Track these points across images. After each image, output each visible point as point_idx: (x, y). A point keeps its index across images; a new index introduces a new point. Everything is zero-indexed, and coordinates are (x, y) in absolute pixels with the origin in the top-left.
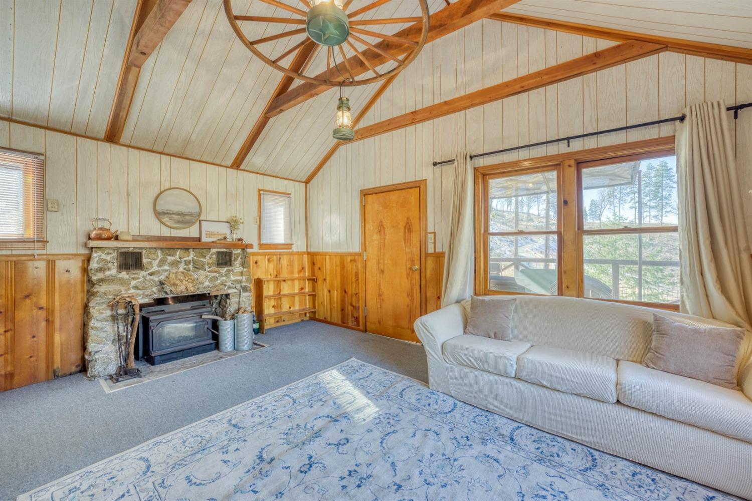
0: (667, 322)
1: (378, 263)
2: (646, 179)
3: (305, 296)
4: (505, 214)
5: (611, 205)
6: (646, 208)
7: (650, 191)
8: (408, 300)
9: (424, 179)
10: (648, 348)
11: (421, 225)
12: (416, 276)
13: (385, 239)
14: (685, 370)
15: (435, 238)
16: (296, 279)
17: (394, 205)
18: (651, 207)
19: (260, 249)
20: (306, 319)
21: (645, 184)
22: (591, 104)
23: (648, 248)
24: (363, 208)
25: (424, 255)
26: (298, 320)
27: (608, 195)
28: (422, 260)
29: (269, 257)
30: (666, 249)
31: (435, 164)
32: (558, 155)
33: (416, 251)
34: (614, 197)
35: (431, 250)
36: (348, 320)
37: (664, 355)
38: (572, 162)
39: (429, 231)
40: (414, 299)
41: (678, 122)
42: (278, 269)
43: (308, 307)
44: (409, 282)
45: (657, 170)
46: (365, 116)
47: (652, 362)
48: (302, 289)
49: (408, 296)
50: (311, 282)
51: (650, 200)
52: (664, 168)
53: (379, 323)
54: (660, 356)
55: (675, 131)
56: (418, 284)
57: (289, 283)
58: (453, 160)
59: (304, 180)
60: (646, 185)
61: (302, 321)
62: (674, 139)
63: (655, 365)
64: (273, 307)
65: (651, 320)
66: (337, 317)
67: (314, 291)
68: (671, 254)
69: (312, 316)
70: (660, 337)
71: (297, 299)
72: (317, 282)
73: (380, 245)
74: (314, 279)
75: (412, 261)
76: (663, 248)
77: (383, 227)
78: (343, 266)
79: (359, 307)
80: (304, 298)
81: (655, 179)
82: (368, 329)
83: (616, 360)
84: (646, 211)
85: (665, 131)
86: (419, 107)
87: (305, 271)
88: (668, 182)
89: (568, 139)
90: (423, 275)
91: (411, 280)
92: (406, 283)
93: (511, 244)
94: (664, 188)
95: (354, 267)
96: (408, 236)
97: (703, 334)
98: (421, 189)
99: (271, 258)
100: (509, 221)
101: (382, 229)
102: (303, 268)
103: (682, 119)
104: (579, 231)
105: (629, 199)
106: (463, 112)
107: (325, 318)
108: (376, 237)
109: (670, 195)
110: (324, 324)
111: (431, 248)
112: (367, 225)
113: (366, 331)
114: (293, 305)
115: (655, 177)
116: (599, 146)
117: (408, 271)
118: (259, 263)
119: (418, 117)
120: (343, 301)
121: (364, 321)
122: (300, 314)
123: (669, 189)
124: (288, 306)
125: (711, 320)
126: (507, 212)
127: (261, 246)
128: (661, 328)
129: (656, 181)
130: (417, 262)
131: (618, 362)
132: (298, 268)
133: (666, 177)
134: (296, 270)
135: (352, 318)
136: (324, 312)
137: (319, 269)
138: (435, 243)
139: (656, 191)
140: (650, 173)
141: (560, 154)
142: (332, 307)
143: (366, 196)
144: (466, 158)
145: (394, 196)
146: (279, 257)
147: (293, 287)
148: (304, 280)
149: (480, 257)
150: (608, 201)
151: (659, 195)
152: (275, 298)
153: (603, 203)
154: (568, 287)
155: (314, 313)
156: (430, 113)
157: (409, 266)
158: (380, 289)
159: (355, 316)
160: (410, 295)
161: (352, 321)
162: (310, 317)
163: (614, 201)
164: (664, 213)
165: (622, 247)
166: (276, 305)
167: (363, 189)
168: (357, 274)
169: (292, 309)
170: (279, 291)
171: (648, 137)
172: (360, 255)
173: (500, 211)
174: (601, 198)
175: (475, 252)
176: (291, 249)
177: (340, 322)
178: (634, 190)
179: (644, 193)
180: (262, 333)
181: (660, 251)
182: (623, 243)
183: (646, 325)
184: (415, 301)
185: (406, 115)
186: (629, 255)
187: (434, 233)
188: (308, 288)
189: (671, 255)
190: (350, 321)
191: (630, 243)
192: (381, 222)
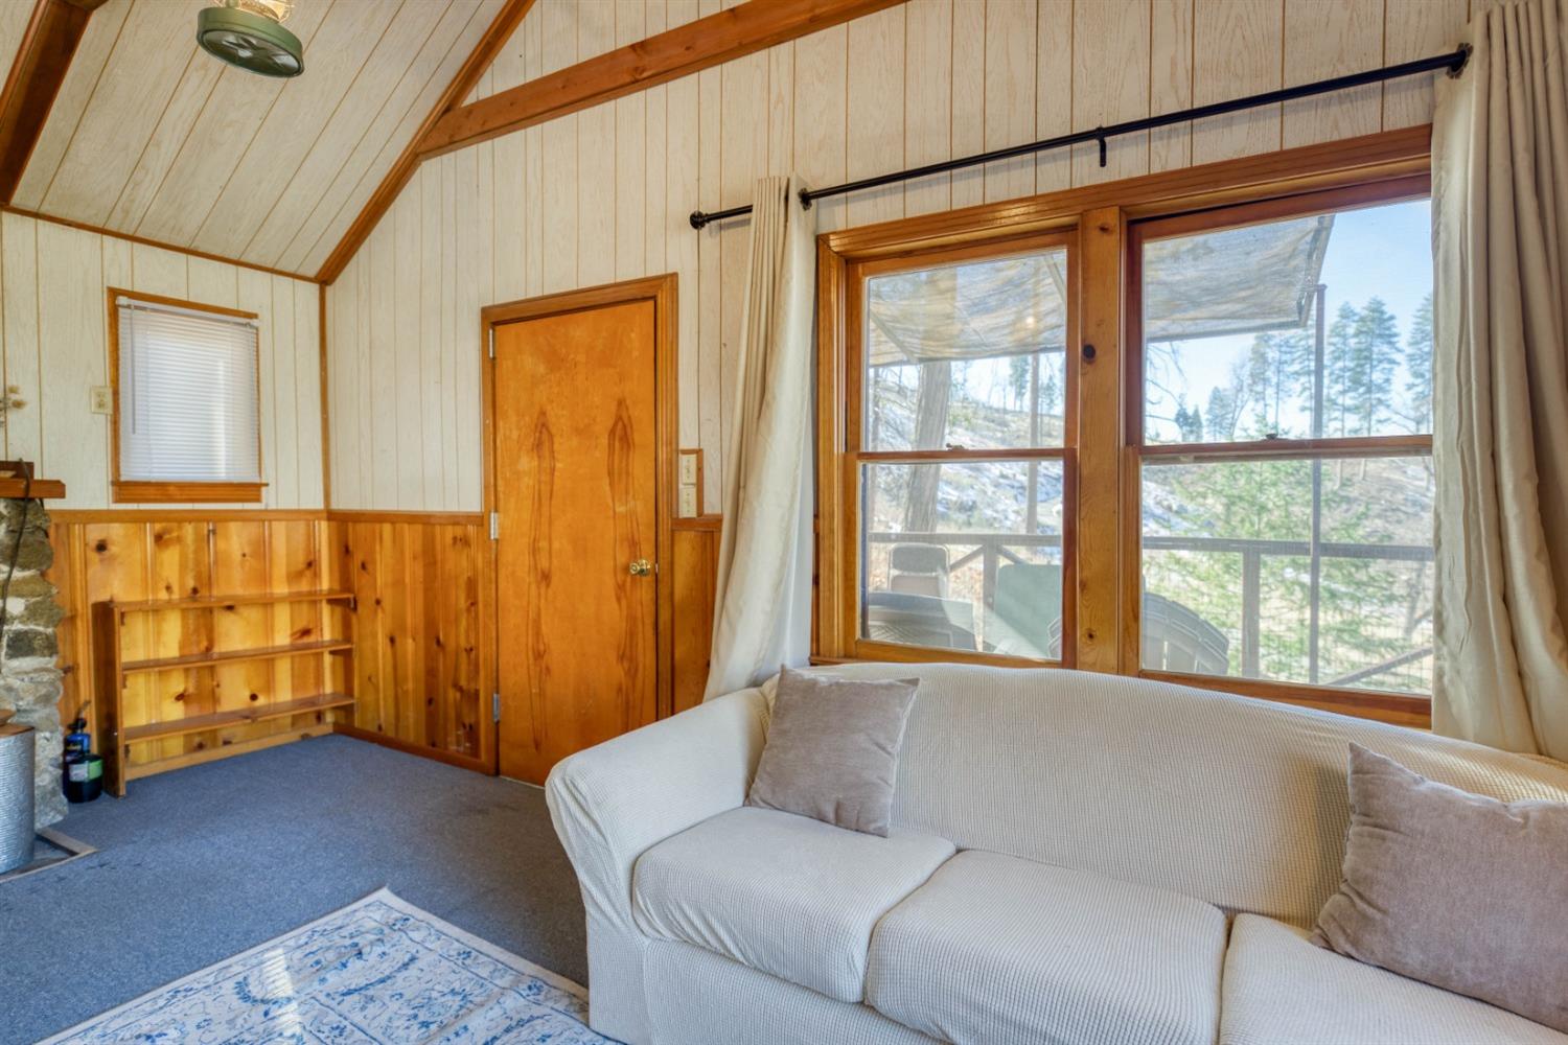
0: (1397, 779)
1: (534, 551)
2: (1334, 340)
3: (319, 656)
4: (1008, 417)
5: (1257, 400)
6: (1335, 410)
7: (1344, 369)
8: (618, 672)
9: (670, 271)
10: (1330, 877)
11: (660, 425)
12: (645, 593)
13: (553, 470)
14: (1458, 972)
15: (700, 470)
16: (282, 599)
17: (581, 358)
18: (1346, 409)
19: (117, 501)
20: (317, 731)
21: (1333, 352)
22: (1175, 17)
23: (1338, 507)
24: (491, 366)
25: (667, 524)
26: (292, 736)
27: (1252, 375)
28: (660, 538)
29: (158, 527)
30: (1376, 509)
31: (698, 221)
32: (1072, 191)
33: (642, 508)
34: (1266, 381)
35: (687, 510)
36: (446, 735)
37: (1384, 912)
38: (1112, 217)
39: (683, 445)
40: (636, 670)
41: (1441, 76)
42: (204, 569)
43: (328, 689)
44: (625, 613)
45: (1362, 320)
46: (496, 61)
47: (1344, 931)
48: (306, 632)
49: (621, 658)
50: (338, 610)
51: (1344, 392)
52: (1376, 315)
53: (537, 745)
54: (1370, 911)
55: (1432, 107)
56: (649, 620)
57: (254, 614)
58: (748, 209)
59: (312, 272)
60: (1336, 354)
61: (305, 737)
62: (1430, 135)
63: (1355, 943)
64: (180, 697)
65: (1344, 763)
66: (413, 727)
67: (348, 639)
68: (1388, 522)
69: (343, 721)
70: (1371, 835)
71: (283, 668)
72: (355, 609)
73: (540, 491)
74: (348, 599)
75: (633, 544)
76: (1370, 506)
77: (547, 429)
78: (430, 558)
79: (477, 692)
80: (312, 663)
81: (1356, 340)
82: (503, 765)
83: (1223, 908)
84: (1336, 419)
85: (1401, 107)
86: (657, 28)
87: (316, 576)
88: (1385, 348)
89: (1101, 134)
90: (664, 591)
91: (629, 607)
92: (613, 613)
93: (1021, 494)
94: (1375, 363)
95: (464, 563)
96: (621, 462)
97: (1522, 833)
98: (659, 301)
99: (168, 531)
100: (1018, 437)
101: (545, 436)
102: (309, 564)
103: (1455, 62)
104: (1130, 449)
105: (1297, 387)
106: (784, 49)
107: (380, 728)
108: (526, 463)
109: (1387, 381)
110: (375, 747)
111: (688, 503)
112: (501, 424)
113: (497, 772)
114: (269, 686)
115: (1356, 335)
116: (1196, 163)
117: (620, 577)
118: (113, 549)
119: (652, 63)
120: (431, 672)
121: (493, 737)
122: (295, 718)
123: (1387, 366)
124: (247, 694)
125: (1529, 761)
126: (1014, 412)
127: (124, 489)
128: (1375, 802)
129: (1358, 346)
130: (647, 548)
131: (1231, 917)
132: (288, 565)
133: (1380, 336)
134: (280, 569)
135: (457, 729)
136: (378, 710)
137: (363, 566)
138: (700, 486)
139: (1359, 369)
140: (1344, 327)
141: (1075, 190)
142: (400, 691)
143: (498, 328)
144: (787, 198)
145: (580, 329)
146: (205, 527)
147: (269, 628)
148: (314, 603)
149: (832, 531)
150: (1251, 391)
151: (1365, 379)
152: (187, 670)
153: (1240, 396)
154: (1091, 636)
155: (348, 710)
156: (688, 48)
157: (622, 559)
158: (538, 634)
159: (467, 722)
160: (626, 655)
161: (458, 736)
162: (335, 724)
163: (1263, 393)
164: (1373, 422)
165: (1274, 503)
166: (191, 690)
167: (490, 303)
168: (471, 585)
169: (261, 701)
170: (204, 644)
171: (1346, 132)
172: (481, 521)
173: (997, 410)
174: (1235, 382)
175: (816, 516)
176: (258, 500)
177: (423, 743)
178: (1309, 366)
179: (1331, 374)
180: (115, 794)
181: (1365, 515)
182: (1278, 495)
183: (1326, 782)
184: (640, 675)
185: (613, 55)
186: (1292, 525)
187: (699, 452)
188: (328, 631)
189: (1387, 525)
190: (452, 739)
191: (1295, 493)
192: (543, 413)
